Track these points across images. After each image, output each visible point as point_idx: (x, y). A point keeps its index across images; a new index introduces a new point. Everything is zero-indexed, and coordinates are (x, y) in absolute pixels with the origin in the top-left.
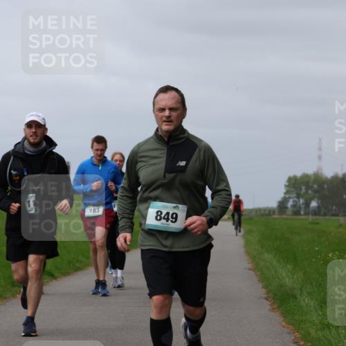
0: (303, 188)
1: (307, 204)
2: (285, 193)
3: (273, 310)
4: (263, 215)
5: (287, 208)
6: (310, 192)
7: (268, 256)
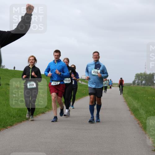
0: (140, 77)
1: (142, 82)
2: (135, 79)
3: (131, 114)
4: (128, 85)
5: (135, 83)
6: (142, 78)
7: (130, 98)
